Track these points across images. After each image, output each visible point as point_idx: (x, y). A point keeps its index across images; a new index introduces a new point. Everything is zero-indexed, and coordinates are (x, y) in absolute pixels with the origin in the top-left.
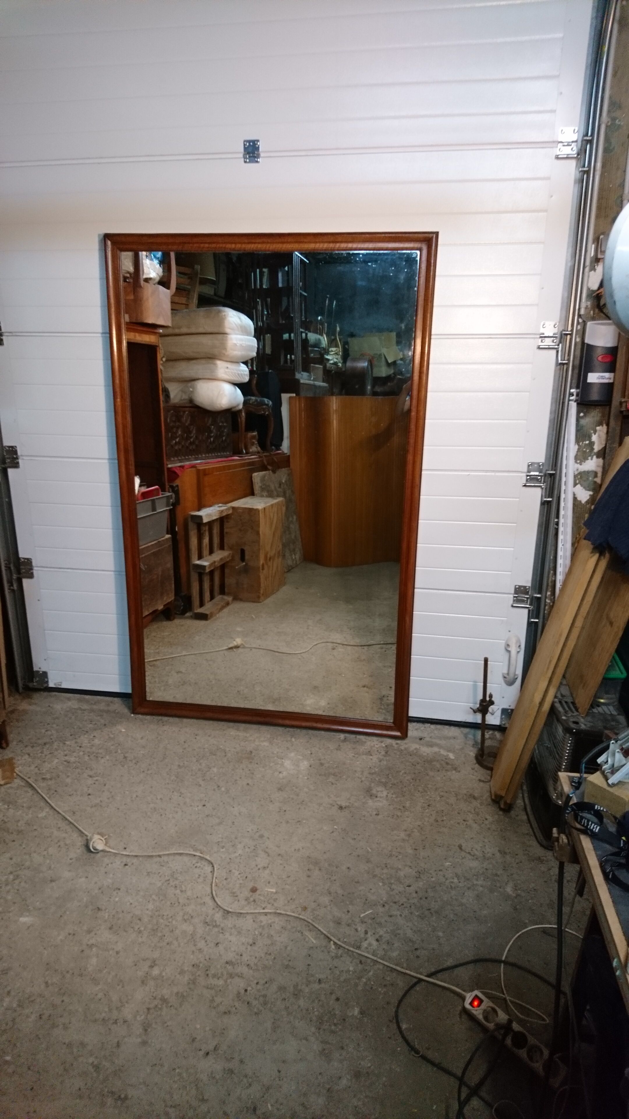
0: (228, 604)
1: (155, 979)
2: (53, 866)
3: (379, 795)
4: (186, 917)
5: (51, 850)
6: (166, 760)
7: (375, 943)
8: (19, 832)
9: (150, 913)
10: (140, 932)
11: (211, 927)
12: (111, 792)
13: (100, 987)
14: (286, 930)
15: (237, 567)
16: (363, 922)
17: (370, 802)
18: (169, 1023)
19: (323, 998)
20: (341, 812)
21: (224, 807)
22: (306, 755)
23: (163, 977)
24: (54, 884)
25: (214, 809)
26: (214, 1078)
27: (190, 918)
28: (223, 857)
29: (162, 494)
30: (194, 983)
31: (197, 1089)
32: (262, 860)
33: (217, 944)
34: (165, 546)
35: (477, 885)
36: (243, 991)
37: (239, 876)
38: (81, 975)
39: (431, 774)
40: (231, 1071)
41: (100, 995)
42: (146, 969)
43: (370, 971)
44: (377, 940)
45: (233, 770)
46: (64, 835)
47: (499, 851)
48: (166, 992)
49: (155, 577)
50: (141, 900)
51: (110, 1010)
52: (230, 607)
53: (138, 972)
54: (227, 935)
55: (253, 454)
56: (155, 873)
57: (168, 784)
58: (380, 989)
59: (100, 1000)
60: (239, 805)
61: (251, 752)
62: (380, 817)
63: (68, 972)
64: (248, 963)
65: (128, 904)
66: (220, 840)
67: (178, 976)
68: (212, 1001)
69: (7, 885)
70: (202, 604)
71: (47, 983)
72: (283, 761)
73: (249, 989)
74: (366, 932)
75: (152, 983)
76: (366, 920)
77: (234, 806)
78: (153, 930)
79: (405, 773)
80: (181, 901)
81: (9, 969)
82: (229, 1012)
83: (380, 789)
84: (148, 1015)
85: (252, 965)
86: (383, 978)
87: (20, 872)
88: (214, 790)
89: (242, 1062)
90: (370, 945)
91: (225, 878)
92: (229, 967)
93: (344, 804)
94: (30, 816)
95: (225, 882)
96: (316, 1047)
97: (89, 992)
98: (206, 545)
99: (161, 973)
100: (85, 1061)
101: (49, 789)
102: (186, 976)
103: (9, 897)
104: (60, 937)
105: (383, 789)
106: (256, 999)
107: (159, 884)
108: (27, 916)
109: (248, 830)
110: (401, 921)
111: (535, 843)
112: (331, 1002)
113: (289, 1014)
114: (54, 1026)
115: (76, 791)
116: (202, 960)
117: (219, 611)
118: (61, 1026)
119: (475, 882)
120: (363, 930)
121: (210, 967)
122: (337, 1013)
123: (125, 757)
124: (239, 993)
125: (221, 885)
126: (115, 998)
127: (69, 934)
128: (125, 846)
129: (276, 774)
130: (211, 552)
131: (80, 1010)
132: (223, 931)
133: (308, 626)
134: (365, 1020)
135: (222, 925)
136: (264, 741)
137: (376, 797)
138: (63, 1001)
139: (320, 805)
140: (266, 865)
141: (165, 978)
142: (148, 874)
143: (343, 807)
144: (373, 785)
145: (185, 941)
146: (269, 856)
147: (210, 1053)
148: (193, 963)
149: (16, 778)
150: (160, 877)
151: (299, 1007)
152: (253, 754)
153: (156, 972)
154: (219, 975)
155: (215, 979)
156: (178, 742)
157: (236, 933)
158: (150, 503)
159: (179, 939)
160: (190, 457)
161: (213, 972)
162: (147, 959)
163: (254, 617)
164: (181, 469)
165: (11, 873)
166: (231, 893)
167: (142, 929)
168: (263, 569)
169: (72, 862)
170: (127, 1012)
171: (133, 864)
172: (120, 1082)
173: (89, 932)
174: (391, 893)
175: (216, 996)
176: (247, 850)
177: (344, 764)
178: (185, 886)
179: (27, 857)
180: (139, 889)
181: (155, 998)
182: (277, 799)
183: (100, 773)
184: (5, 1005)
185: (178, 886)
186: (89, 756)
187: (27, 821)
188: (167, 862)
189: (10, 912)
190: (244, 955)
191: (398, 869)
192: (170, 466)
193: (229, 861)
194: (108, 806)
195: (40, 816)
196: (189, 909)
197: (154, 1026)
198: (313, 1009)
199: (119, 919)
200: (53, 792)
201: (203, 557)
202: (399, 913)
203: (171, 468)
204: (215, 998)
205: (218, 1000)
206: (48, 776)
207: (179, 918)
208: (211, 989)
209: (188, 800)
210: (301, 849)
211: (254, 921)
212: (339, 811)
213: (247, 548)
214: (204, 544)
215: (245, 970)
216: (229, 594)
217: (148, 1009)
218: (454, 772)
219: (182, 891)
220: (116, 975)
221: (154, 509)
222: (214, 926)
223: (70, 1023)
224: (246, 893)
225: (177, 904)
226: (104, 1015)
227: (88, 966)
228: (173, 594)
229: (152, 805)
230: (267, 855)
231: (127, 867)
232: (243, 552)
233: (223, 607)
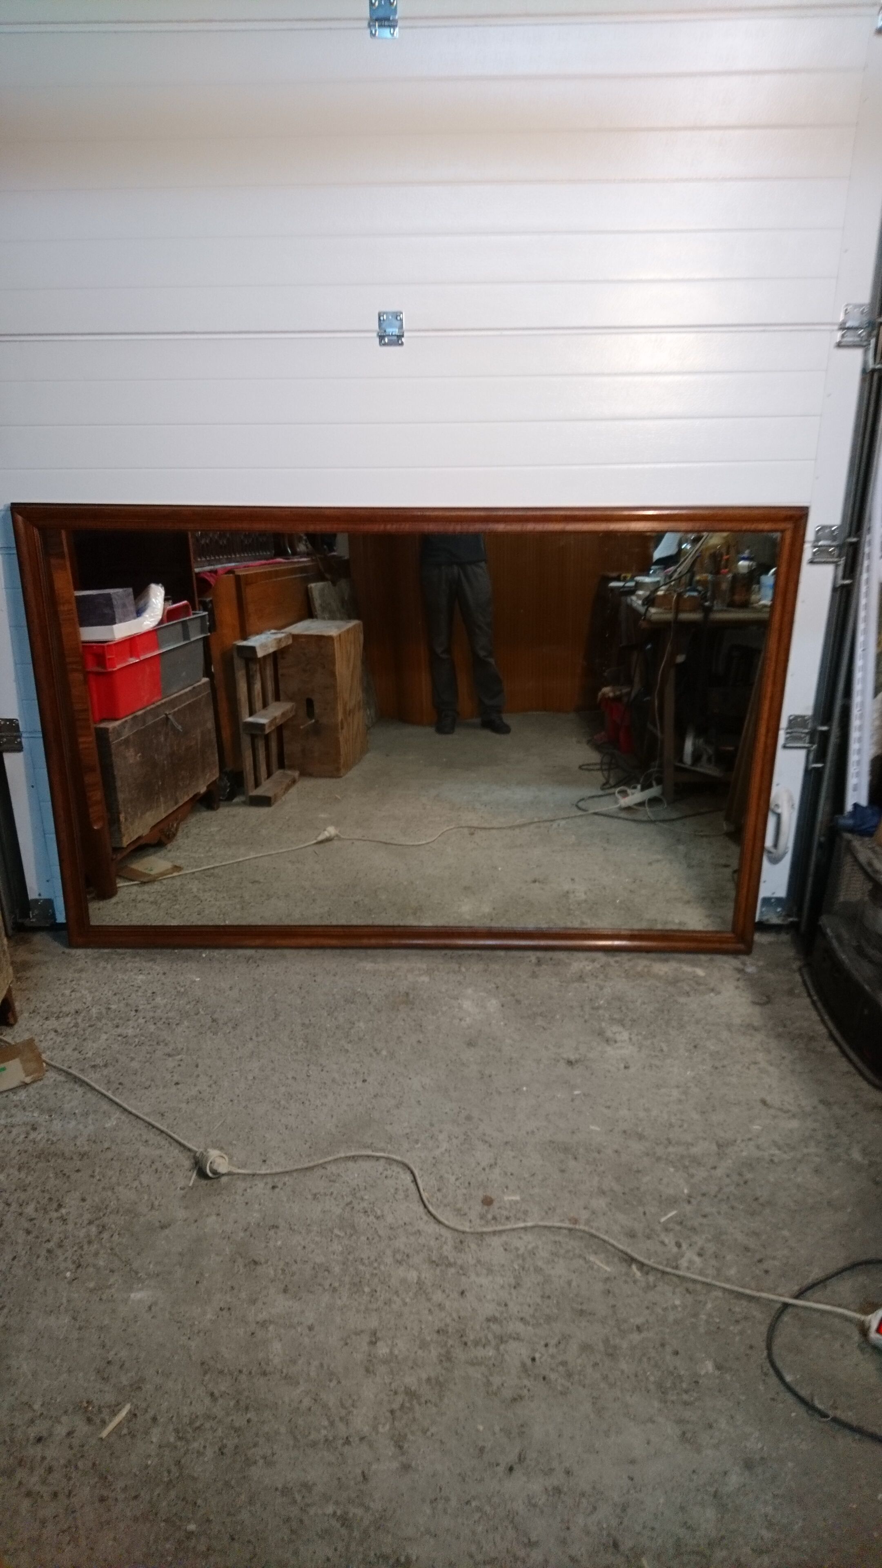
0: (294, 782)
1: (385, 1362)
2: (156, 1203)
3: (618, 1037)
4: (399, 1257)
5: (144, 1178)
6: (281, 1018)
7: (697, 1259)
8: (83, 1156)
9: (340, 1258)
10: (335, 1290)
11: (444, 1267)
12: (211, 1076)
13: (301, 1388)
14: (558, 1257)
15: (302, 727)
16: (667, 1230)
17: (610, 1051)
18: (433, 1430)
19: (653, 1353)
20: (572, 1068)
21: (396, 1080)
22: (490, 991)
23: (396, 1357)
24: (167, 1231)
25: (382, 1084)
26: (535, 1506)
27: (405, 1258)
28: (422, 1155)
29: (194, 614)
30: (449, 1359)
31: (516, 1528)
32: (483, 1155)
33: (462, 1293)
34: (202, 695)
35: (808, 1154)
36: (529, 1362)
37: (458, 1183)
38: (264, 1374)
39: (682, 1000)
40: (558, 1490)
41: (307, 1402)
42: (365, 1347)
43: (706, 1303)
44: (700, 1255)
45: (388, 1022)
46: (158, 1152)
47: (821, 1101)
48: (410, 1380)
49: (193, 743)
50: (317, 1239)
51: (332, 1424)
52: (299, 785)
53: (355, 1354)
54: (473, 1277)
55: (302, 555)
56: (325, 1194)
57: (297, 1053)
58: (731, 1328)
59: (310, 1409)
60: (417, 1074)
61: (407, 994)
62: (632, 1070)
63: (240, 1371)
64: (521, 1315)
65: (299, 1248)
66: (408, 1130)
67: (420, 1352)
68: (488, 1383)
69: (90, 1242)
70: (257, 784)
71: (212, 1394)
72: (459, 1001)
73: (537, 1356)
74: (679, 1245)
75: (382, 1369)
76: (671, 1226)
77: (410, 1076)
78: (355, 1284)
79: (644, 1003)
80: (381, 1233)
81: (142, 1380)
82: (521, 1398)
83: (616, 1028)
84: (395, 1422)
85: (528, 1318)
86: (730, 1310)
87: (105, 1220)
88: (371, 1055)
89: (568, 1473)
90: (691, 1262)
91: (436, 1189)
92: (494, 1327)
93: (572, 1058)
94: (91, 1127)
95: (439, 1195)
96: (672, 1430)
97: (287, 1400)
98: (258, 694)
99: (391, 1352)
100: (320, 1512)
101: (109, 1082)
102: (432, 1351)
103: (101, 1263)
104: (209, 1316)
105: (621, 1029)
106: (552, 1370)
107: (339, 1211)
108: (141, 1289)
109: (446, 1111)
110: (722, 1222)
111: (864, 1085)
112: (668, 1357)
113: (612, 1386)
114: (249, 1462)
115: (152, 1080)
116: (448, 1320)
117: (284, 793)
118: (261, 1462)
119: (805, 1151)
120: (673, 1243)
121: (464, 1330)
122: (682, 1373)
123: (214, 1020)
124: (524, 1365)
125: (435, 1200)
126: (331, 1400)
127: (221, 1309)
128: (264, 1158)
129: (456, 1021)
130: (265, 705)
131: (283, 1430)
132: (463, 1270)
133: (424, 804)
134: (728, 1377)
135: (459, 1262)
136: (420, 975)
137: (616, 1042)
138: (249, 1421)
139: (538, 1061)
140: (492, 1161)
141: (400, 1357)
142: (315, 1196)
143: (574, 1061)
144: (603, 1024)
145: (411, 1294)
146: (490, 1146)
147: (515, 1467)
148: (436, 1328)
149: (47, 1071)
150: (335, 1199)
151: (623, 1372)
152: (411, 996)
153: (382, 1350)
154: (483, 1340)
155: (480, 1348)
156: (290, 989)
157: (485, 1271)
158: (179, 627)
159: (400, 1292)
160: (221, 557)
161: (472, 1337)
162: (362, 1331)
163: (339, 797)
164: (213, 574)
165: (90, 1223)
166: (455, 1210)
167: (336, 1284)
168: (342, 728)
169: (186, 1193)
170: (360, 1422)
171: (285, 1184)
172: (390, 1536)
173: (254, 1302)
174: (692, 1181)
175: (491, 1375)
176: (454, 1141)
177: (551, 998)
178: (379, 1208)
179: (109, 1193)
180: (309, 1222)
181: (396, 1393)
182: (472, 1059)
183: (183, 1049)
184: (154, 1440)
185: (369, 1210)
186: (155, 1024)
187: (89, 1136)
188: (339, 1175)
189: (110, 1287)
190: (511, 1305)
191: (689, 1145)
192: (197, 570)
193: (434, 1161)
194: (214, 1098)
195: (107, 1125)
196: (400, 1242)
197: (410, 1437)
198: (645, 1373)
199: (293, 1274)
200: (116, 1085)
201: (255, 712)
202: (714, 1210)
203: (199, 573)
204: (491, 1379)
205: (496, 1380)
206: (99, 1061)
207: (389, 1260)
208: (480, 1364)
209: (336, 1076)
210: (535, 1130)
211: (506, 1250)
212: (570, 1068)
213: (316, 698)
214: (256, 693)
215: (520, 1327)
216: (291, 767)
217: (392, 1412)
218: (712, 994)
219: (378, 1218)
220: (322, 1365)
221: (186, 636)
222: (447, 1266)
223: (273, 1454)
224: (478, 1208)
225: (377, 1239)
226: (324, 1432)
227: (271, 1357)
228: (217, 769)
229: (283, 1089)
230: (488, 1145)
231: (277, 1190)
232: (310, 703)
233: (288, 787)
